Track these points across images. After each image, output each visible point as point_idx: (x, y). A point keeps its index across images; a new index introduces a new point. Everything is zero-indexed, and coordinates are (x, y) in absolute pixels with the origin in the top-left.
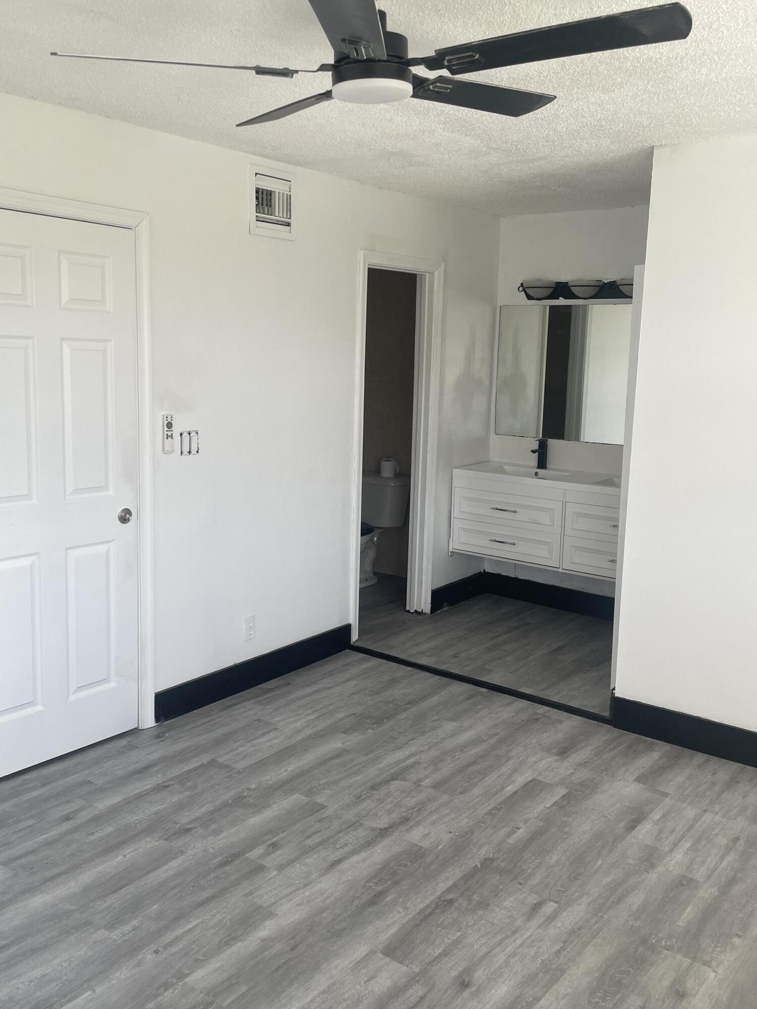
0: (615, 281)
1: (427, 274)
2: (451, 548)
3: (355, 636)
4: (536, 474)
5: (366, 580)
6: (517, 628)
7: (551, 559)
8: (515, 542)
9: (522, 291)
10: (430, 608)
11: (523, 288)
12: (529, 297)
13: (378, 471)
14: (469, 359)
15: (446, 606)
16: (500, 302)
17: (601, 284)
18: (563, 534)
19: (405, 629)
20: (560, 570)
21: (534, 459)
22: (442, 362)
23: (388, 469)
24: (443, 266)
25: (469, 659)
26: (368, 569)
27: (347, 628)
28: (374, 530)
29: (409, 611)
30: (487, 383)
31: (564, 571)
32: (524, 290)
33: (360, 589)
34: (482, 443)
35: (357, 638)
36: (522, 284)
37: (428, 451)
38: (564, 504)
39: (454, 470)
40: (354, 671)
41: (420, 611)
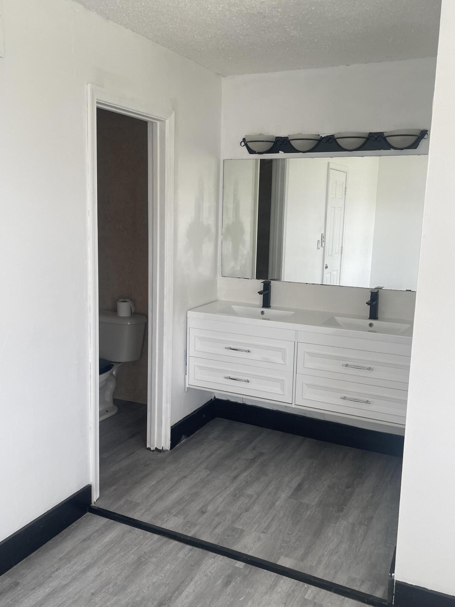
0: (333, 135)
1: (158, 123)
2: (188, 384)
3: (95, 495)
4: (262, 313)
5: (107, 411)
6: (253, 460)
7: (285, 395)
8: (249, 379)
9: (244, 146)
10: (170, 444)
11: (245, 142)
12: (251, 151)
13: (115, 310)
14: (199, 209)
15: (184, 439)
16: (223, 157)
17: (319, 138)
18: (295, 372)
19: (147, 475)
20: (293, 406)
21: (259, 299)
22: (176, 210)
23: (124, 309)
24: (173, 115)
25: (218, 515)
26: (108, 400)
27: (87, 491)
28: (113, 365)
29: (149, 449)
30: (213, 230)
31: (296, 407)
32: (246, 145)
33: (100, 422)
34: (211, 284)
35: (98, 496)
36: (244, 140)
37: (165, 296)
38: (296, 345)
39: (188, 312)
40: (96, 548)
41: (161, 449)
